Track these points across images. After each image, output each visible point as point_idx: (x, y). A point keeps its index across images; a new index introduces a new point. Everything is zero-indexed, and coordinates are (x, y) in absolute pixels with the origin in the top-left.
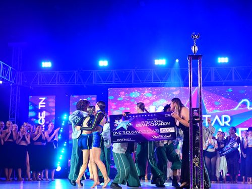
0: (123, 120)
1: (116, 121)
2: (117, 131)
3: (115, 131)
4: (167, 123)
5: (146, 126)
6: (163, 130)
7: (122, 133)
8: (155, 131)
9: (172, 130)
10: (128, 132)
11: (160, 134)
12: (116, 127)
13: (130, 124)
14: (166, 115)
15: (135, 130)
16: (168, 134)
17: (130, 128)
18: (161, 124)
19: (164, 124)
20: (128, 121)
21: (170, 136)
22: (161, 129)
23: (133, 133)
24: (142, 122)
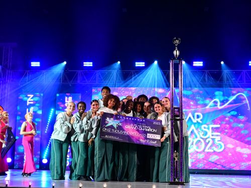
0: (114, 119)
1: (108, 119)
2: (106, 128)
3: (104, 127)
4: (154, 130)
5: (135, 129)
6: (149, 136)
7: (111, 130)
8: (142, 136)
9: (158, 137)
10: (117, 131)
11: (146, 138)
12: (107, 124)
13: (120, 124)
14: (154, 123)
15: (123, 130)
16: (154, 140)
17: (120, 128)
18: (149, 130)
19: (151, 130)
20: (119, 121)
21: (156, 142)
22: (148, 134)
23: (121, 132)
24: (132, 125)
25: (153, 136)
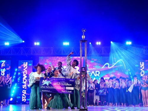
0: (47, 81)
1: (43, 81)
2: (43, 86)
4: (70, 85)
5: (59, 85)
7: (45, 87)
8: (63, 88)
10: (49, 87)
11: (66, 90)
12: (43, 84)
13: (51, 83)
14: (70, 80)
15: (52, 86)
16: (70, 90)
17: (50, 85)
18: (67, 85)
19: (68, 85)
20: (50, 81)
21: (71, 91)
22: (66, 87)
24: (57, 83)
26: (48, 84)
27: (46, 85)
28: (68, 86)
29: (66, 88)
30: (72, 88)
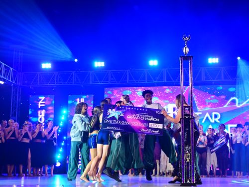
0: (116, 110)
1: (110, 110)
2: (109, 119)
3: (106, 119)
4: (157, 119)
5: (137, 118)
6: (152, 125)
7: (113, 122)
8: (144, 125)
10: (118, 122)
11: (148, 128)
12: (108, 115)
13: (122, 115)
14: (157, 112)
15: (125, 120)
16: (156, 129)
17: (121, 118)
18: (151, 120)
19: (153, 119)
20: (120, 112)
21: (158, 131)
22: (150, 124)
23: (123, 123)
24: (134, 115)
25: (155, 126)
26: (117, 117)
27: (113, 118)
28: (152, 122)
29: (148, 124)
30: (160, 126)
